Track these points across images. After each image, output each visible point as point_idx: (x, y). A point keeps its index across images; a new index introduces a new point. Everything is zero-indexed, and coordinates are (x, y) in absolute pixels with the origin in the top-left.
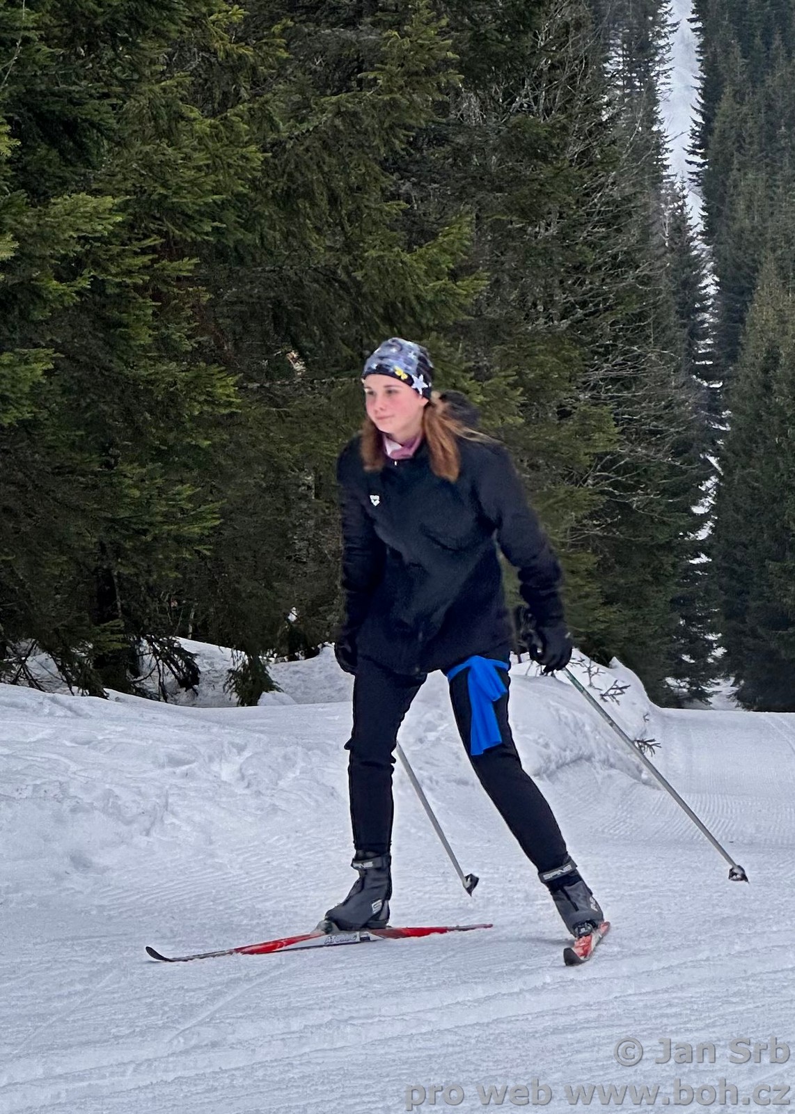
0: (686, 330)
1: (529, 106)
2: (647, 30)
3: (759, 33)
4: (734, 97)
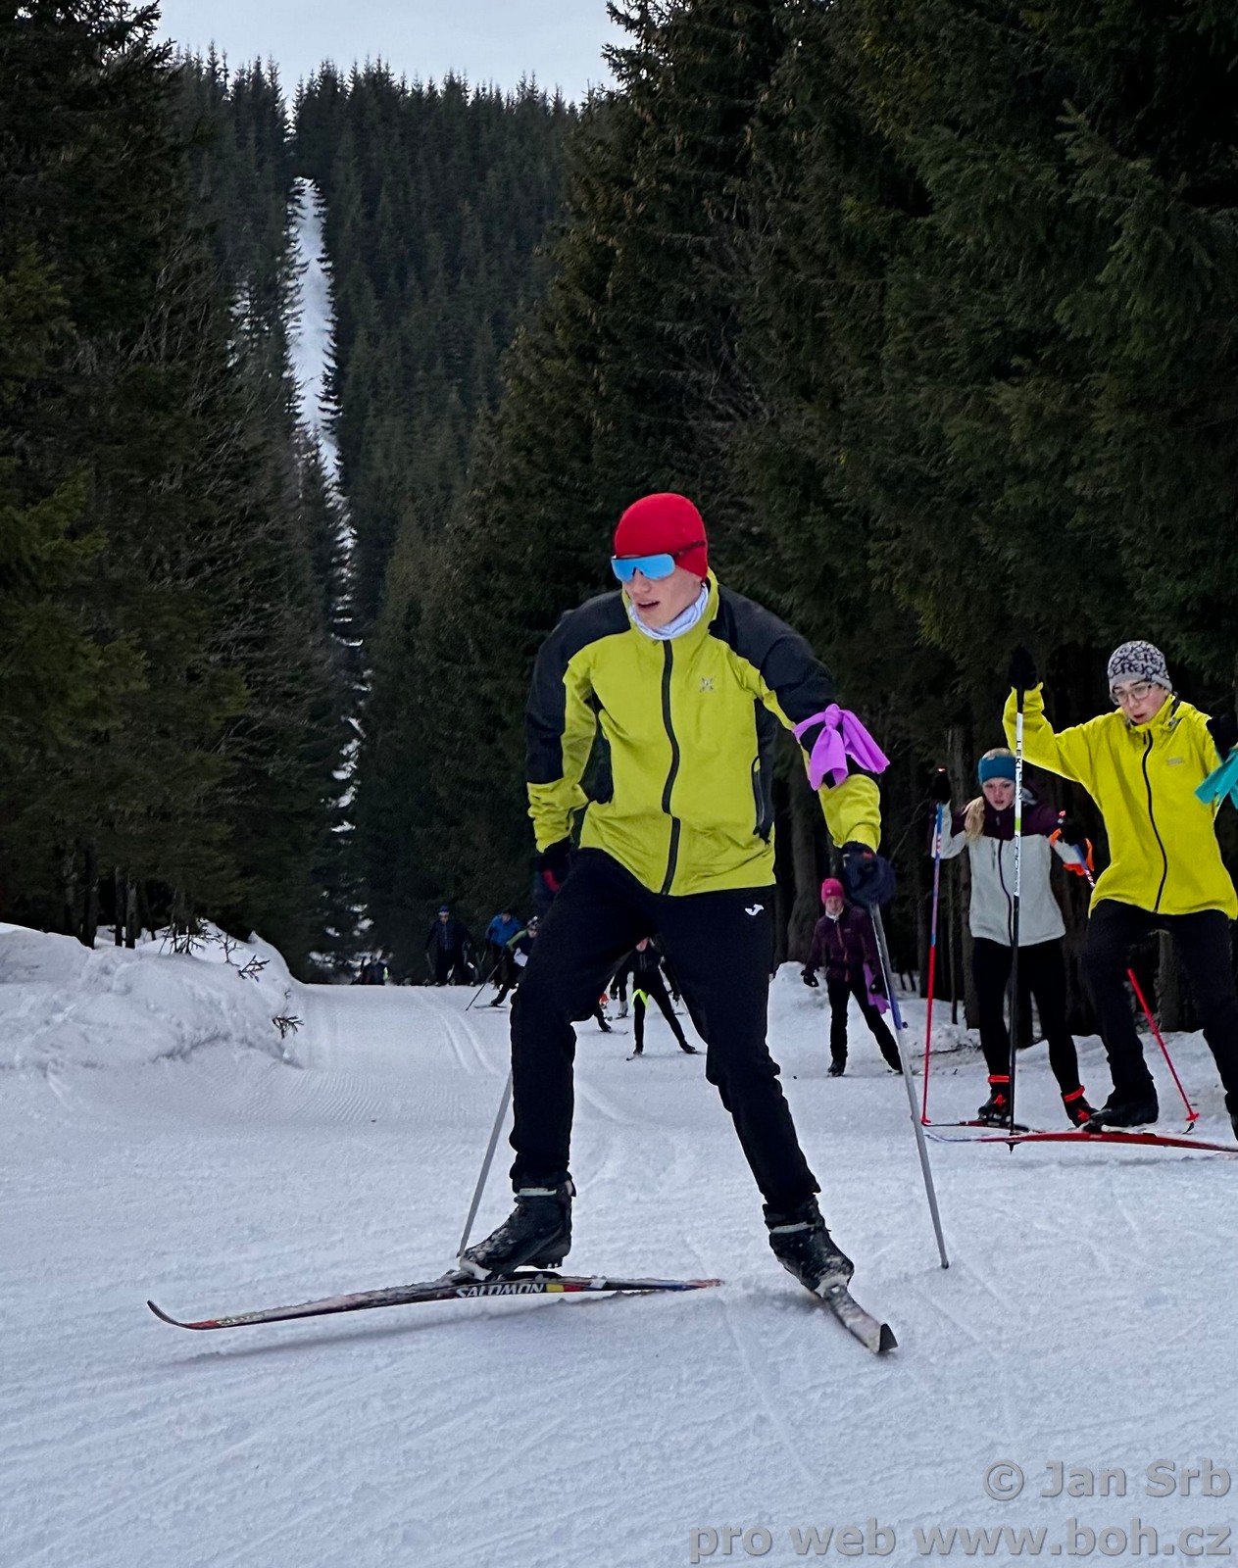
0: (323, 586)
1: (150, 353)
2: (275, 271)
3: (392, 272)
4: (368, 339)
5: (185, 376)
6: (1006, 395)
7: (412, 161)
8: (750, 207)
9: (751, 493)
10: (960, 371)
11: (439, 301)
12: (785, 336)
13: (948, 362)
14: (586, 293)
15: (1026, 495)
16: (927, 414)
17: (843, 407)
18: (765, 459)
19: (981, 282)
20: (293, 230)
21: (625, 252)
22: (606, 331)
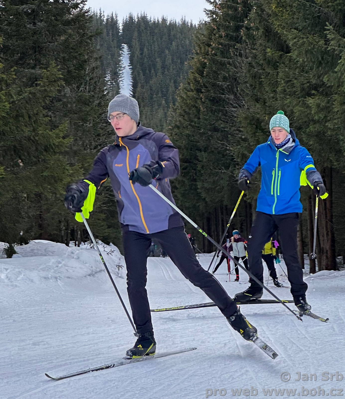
1: (84, 90)
2: (117, 69)
3: (147, 69)
4: (141, 87)
5: (93, 96)
6: (310, 101)
7: (153, 39)
8: (242, 52)
9: (242, 127)
10: (298, 94)
11: (160, 77)
12: (251, 86)
13: (295, 92)
14: (199, 74)
15: (315, 128)
16: (289, 106)
17: (267, 104)
18: (246, 118)
19: (304, 71)
20: (121, 58)
21: (209, 64)
22: (204, 84)
